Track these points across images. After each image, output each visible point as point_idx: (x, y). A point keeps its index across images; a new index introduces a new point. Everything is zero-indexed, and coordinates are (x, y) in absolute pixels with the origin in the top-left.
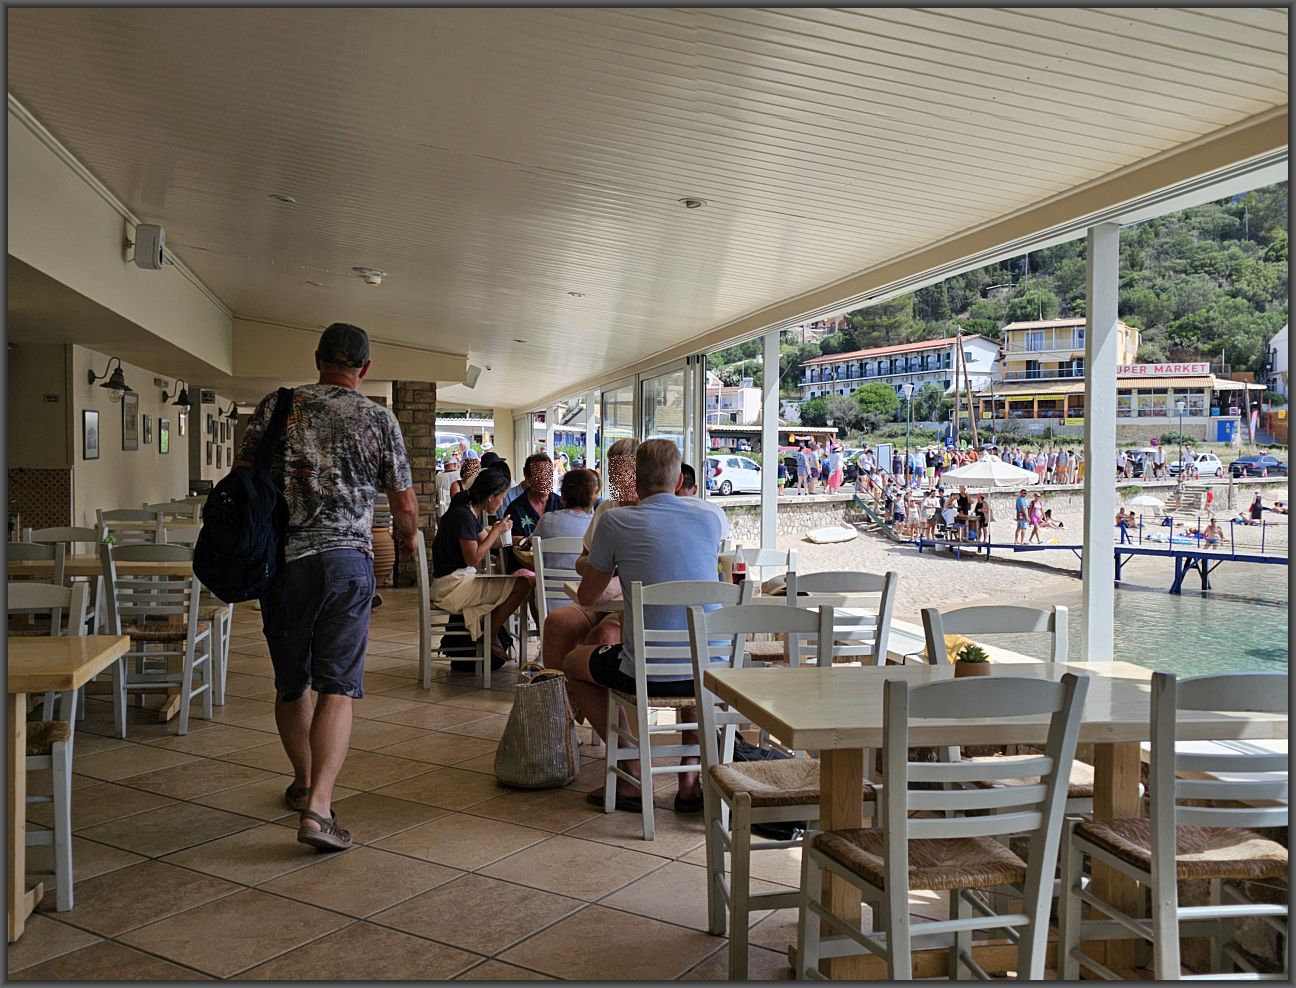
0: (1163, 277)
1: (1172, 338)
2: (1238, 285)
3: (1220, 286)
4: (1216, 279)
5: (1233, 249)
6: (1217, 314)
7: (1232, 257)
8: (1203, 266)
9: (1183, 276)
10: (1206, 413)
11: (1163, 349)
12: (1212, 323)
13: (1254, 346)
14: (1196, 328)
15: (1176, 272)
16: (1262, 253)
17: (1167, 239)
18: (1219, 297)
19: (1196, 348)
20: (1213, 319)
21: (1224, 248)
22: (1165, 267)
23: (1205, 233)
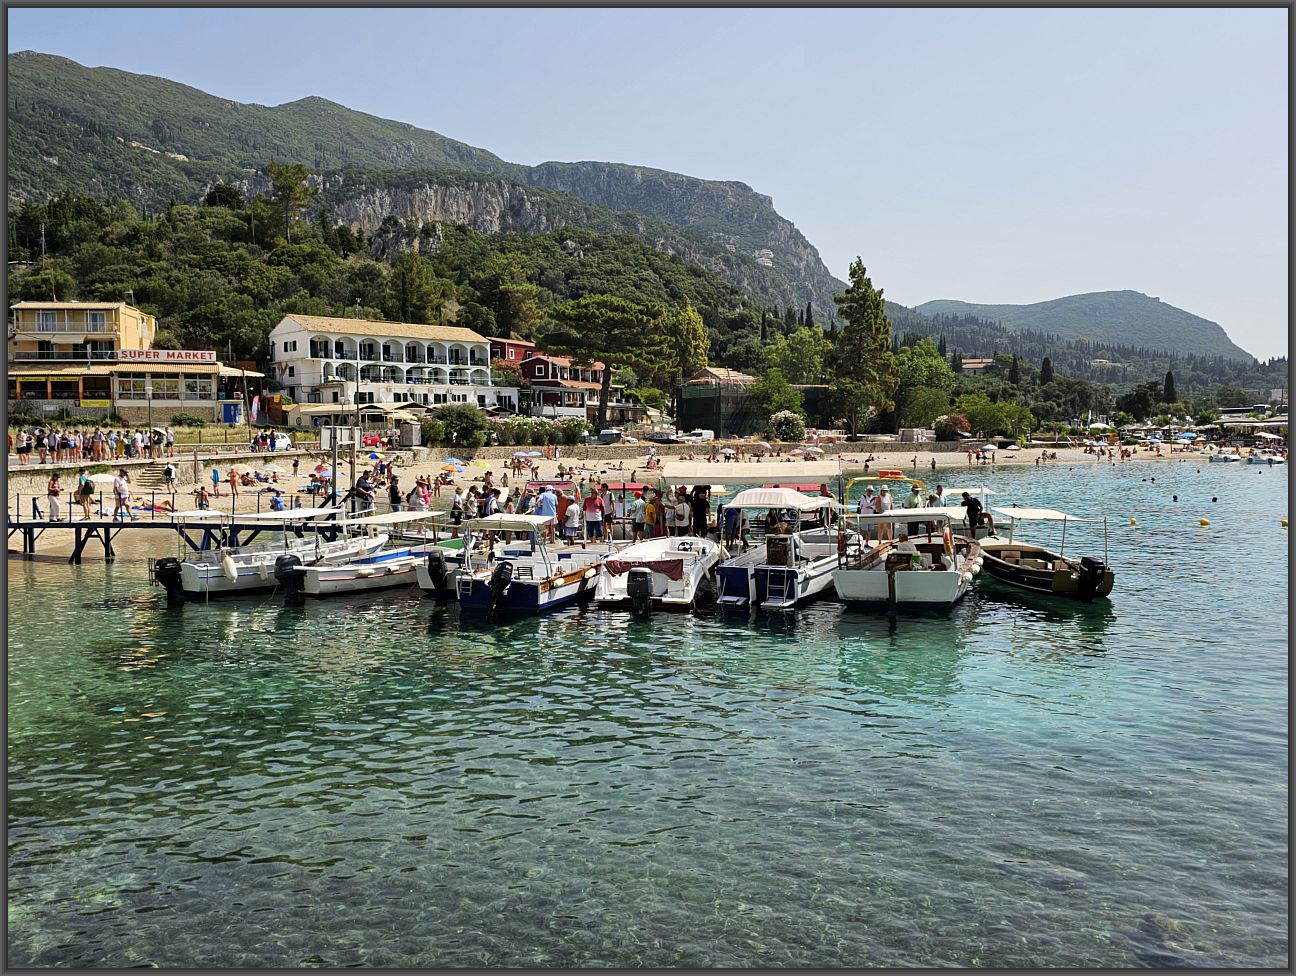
0: (179, 270)
1: (187, 327)
2: (245, 283)
3: (230, 282)
4: (226, 276)
5: (241, 251)
6: (226, 308)
7: (240, 258)
8: (215, 263)
9: (197, 270)
10: (214, 396)
11: (178, 337)
12: (221, 316)
13: (256, 338)
14: (208, 319)
15: (190, 266)
16: (266, 257)
17: (183, 235)
18: (228, 292)
19: (208, 337)
20: (223, 312)
21: (233, 249)
22: (181, 261)
23: (217, 233)
